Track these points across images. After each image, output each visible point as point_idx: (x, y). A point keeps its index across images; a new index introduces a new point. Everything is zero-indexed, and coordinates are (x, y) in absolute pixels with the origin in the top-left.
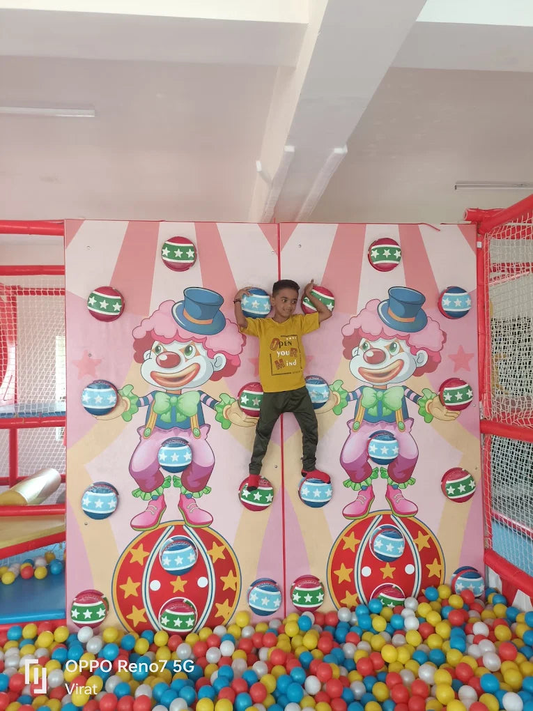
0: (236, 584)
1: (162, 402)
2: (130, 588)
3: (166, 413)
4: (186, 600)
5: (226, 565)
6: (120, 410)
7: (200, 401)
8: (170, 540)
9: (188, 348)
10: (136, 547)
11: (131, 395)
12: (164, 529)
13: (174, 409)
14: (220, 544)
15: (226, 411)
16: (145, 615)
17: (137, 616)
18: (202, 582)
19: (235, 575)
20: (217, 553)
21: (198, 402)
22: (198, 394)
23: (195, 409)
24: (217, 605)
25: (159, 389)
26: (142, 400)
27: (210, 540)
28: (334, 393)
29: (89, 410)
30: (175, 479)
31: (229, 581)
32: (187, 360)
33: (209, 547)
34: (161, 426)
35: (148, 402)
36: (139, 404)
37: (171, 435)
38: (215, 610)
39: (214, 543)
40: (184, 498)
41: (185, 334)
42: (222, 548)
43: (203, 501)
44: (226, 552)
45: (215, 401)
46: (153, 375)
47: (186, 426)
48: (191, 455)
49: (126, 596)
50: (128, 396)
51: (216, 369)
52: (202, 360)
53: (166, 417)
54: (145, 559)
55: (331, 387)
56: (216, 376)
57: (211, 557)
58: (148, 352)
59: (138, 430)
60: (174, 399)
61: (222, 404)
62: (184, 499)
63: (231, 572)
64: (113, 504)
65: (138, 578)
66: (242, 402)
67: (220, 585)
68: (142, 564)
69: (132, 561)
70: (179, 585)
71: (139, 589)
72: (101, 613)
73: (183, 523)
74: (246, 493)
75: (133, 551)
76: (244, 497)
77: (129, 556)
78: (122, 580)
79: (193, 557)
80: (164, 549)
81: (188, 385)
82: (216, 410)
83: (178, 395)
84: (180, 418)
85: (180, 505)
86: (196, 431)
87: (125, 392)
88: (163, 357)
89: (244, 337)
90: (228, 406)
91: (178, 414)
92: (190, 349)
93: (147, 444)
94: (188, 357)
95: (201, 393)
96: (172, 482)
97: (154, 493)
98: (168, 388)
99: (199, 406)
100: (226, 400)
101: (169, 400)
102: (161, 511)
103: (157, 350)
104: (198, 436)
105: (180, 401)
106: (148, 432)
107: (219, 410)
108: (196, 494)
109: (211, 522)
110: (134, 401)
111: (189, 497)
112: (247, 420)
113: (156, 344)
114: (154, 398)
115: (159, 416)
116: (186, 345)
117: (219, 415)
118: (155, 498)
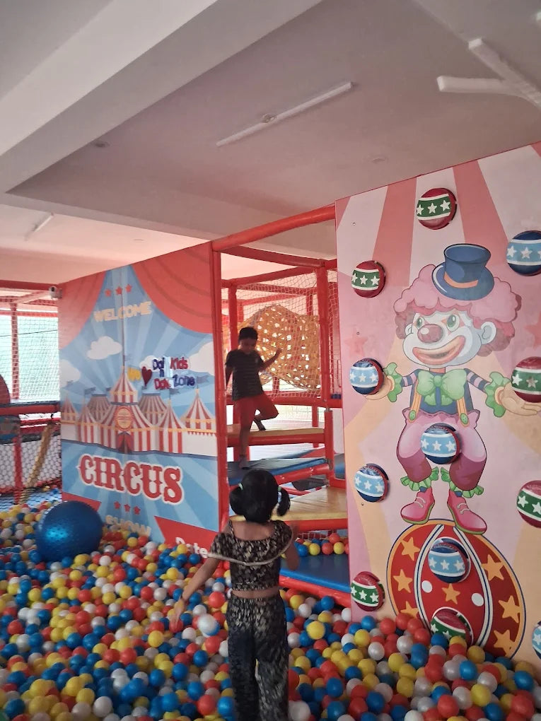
0: (519, 615)
1: (425, 382)
2: (403, 582)
3: (430, 395)
4: (459, 614)
5: (506, 588)
7: (467, 381)
8: (440, 540)
9: (451, 318)
10: (407, 539)
11: (395, 374)
12: (432, 527)
13: (438, 391)
14: (496, 560)
15: (499, 396)
16: (417, 612)
17: (410, 612)
18: (477, 599)
19: (517, 603)
20: (494, 569)
21: (464, 382)
22: (464, 372)
23: (462, 390)
24: (496, 632)
26: (405, 379)
27: (485, 551)
30: (443, 473)
31: (509, 609)
32: (450, 332)
33: (484, 561)
34: (427, 410)
35: (411, 382)
36: (402, 384)
37: (437, 420)
38: (493, 638)
41: (447, 301)
42: (499, 566)
44: (503, 570)
45: (484, 382)
46: (416, 352)
47: (452, 410)
49: (400, 589)
50: (391, 375)
51: (485, 342)
52: (467, 331)
53: (431, 400)
54: (416, 555)
57: (487, 573)
58: (409, 326)
59: (404, 411)
60: (438, 378)
61: (493, 385)
62: (454, 497)
63: (511, 598)
64: (380, 488)
65: (410, 574)
66: (513, 383)
67: (498, 610)
68: (413, 559)
69: (404, 553)
70: (451, 593)
71: (411, 585)
72: (374, 598)
73: (453, 524)
74: (523, 501)
75: (404, 543)
76: (520, 506)
77: (401, 548)
78: (395, 571)
79: (460, 565)
80: (434, 550)
81: (453, 362)
82: (485, 393)
83: (442, 374)
84: (446, 401)
85: (450, 502)
86: (464, 418)
87: (389, 370)
88: (425, 331)
89: (518, 298)
90: (502, 388)
91: (443, 396)
92: (454, 319)
93: (413, 428)
94: (451, 329)
95: (468, 371)
96: (440, 475)
97: (422, 484)
98: (431, 367)
99: (466, 387)
100: (498, 380)
101: (433, 379)
102: (429, 506)
103: (418, 323)
104: (466, 423)
105: (444, 381)
106: (413, 415)
107: (490, 392)
108: (466, 493)
109: (485, 530)
110: (398, 381)
111: (459, 495)
112: (526, 407)
113: (417, 316)
114: (417, 377)
115: (423, 398)
116: (449, 315)
117: (491, 399)
118: (423, 490)
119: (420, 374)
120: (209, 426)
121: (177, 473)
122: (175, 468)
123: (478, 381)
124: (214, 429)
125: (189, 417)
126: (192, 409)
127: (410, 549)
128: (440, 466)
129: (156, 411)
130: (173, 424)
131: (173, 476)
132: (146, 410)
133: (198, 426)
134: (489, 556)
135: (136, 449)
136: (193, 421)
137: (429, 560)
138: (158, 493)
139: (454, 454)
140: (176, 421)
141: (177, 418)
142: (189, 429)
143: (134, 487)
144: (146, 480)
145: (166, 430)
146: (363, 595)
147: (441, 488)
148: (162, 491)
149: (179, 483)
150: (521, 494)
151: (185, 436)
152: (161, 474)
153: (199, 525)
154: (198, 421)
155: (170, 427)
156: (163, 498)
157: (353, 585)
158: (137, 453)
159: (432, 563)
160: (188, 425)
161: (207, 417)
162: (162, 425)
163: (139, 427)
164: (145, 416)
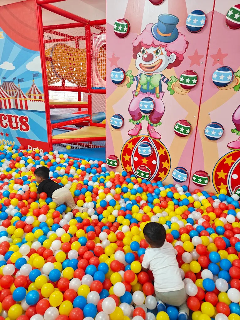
0: (168, 166)
1: (143, 79)
2: (127, 158)
3: (145, 85)
4: (147, 167)
5: (165, 158)
6: (126, 82)
7: (161, 79)
8: (143, 142)
9: (158, 50)
10: (129, 143)
11: (131, 75)
12: (140, 138)
13: (148, 83)
14: (163, 148)
15: (173, 86)
16: (132, 169)
17: (129, 168)
18: (154, 162)
19: (168, 162)
20: (161, 152)
21: (160, 80)
22: (160, 75)
23: (158, 84)
24: (159, 173)
25: (142, 73)
26: (135, 78)
27: (159, 146)
28: (237, 77)
29: (114, 82)
30: (147, 117)
31: (165, 165)
32: (156, 57)
33: (158, 149)
34: (143, 91)
36: (134, 80)
37: (147, 95)
38: (158, 174)
39: (161, 148)
40: (150, 126)
42: (164, 150)
43: (157, 128)
44: (165, 152)
45: (168, 80)
46: (140, 65)
47: (153, 92)
48: (153, 106)
49: (125, 160)
50: (129, 76)
51: (170, 62)
52: (164, 57)
53: (145, 87)
54: (133, 148)
55: (235, 74)
56: (170, 66)
57: (159, 153)
58: (139, 53)
59: (133, 92)
60: (149, 78)
61: (171, 81)
63: (167, 161)
64: (121, 123)
65: (130, 155)
66: (180, 80)
67: (161, 165)
68: (131, 149)
69: (128, 148)
70: (145, 161)
71: (130, 159)
72: (116, 164)
73: (148, 136)
74: (177, 127)
75: (128, 144)
76: (175, 129)
77: (127, 145)
78: (124, 154)
79: (150, 151)
80: (140, 146)
81: (156, 71)
82: (168, 85)
83: (151, 76)
84: (151, 88)
85: (148, 128)
86: (158, 95)
87: (128, 74)
88: (146, 56)
89: (187, 43)
90: (174, 83)
91: (150, 86)
92: (159, 51)
93: (136, 99)
94: (157, 56)
95: (162, 75)
96: (145, 118)
97: (138, 122)
98: (146, 72)
99: (160, 82)
100: (174, 79)
101: (147, 78)
102: (140, 130)
103: (143, 52)
104: (158, 97)
105: (151, 79)
106: (137, 93)
107: (169, 84)
108: (155, 125)
109: (160, 138)
110: (132, 78)
111: (152, 126)
112: (183, 91)
113: (143, 48)
114: (140, 77)
115: (142, 86)
116: (157, 49)
117: (170, 87)
118: (138, 124)
119: (142, 76)
120: (41, 98)
121: (26, 118)
122: (25, 116)
123: (165, 79)
124: (43, 99)
125: (30, 93)
126: (32, 89)
127: (130, 146)
128: (145, 115)
129: (12, 90)
130: (22, 96)
131: (24, 120)
132: (7, 89)
133: (35, 97)
134: (161, 147)
135: (4, 107)
136: (32, 95)
137: (138, 149)
138: (17, 127)
139: (152, 109)
140: (23, 95)
141: (23, 93)
142: (30, 99)
143: (4, 125)
144: (10, 122)
145: (18, 99)
146: (111, 163)
147: (145, 123)
148: (19, 126)
149: (27, 123)
150: (176, 124)
151: (28, 102)
152: (18, 119)
153: (39, 140)
154: (35, 95)
155: (20, 97)
156: (20, 129)
157: (107, 160)
158: (4, 110)
159: (139, 150)
160: (30, 97)
161: (39, 93)
162: (16, 97)
163: (4, 97)
164: (7, 92)
